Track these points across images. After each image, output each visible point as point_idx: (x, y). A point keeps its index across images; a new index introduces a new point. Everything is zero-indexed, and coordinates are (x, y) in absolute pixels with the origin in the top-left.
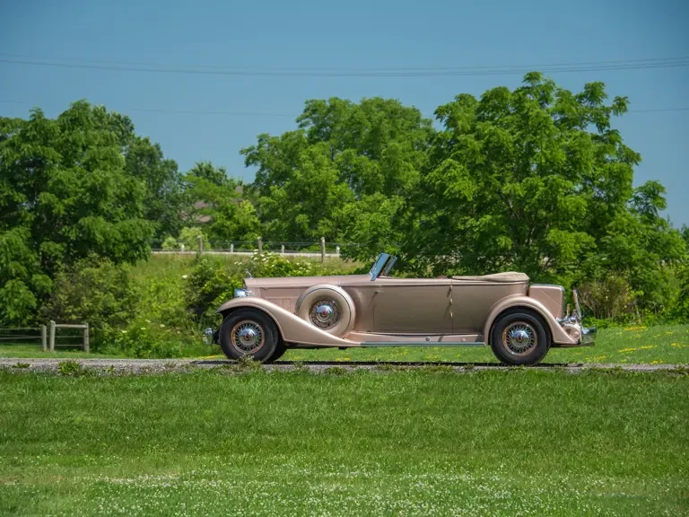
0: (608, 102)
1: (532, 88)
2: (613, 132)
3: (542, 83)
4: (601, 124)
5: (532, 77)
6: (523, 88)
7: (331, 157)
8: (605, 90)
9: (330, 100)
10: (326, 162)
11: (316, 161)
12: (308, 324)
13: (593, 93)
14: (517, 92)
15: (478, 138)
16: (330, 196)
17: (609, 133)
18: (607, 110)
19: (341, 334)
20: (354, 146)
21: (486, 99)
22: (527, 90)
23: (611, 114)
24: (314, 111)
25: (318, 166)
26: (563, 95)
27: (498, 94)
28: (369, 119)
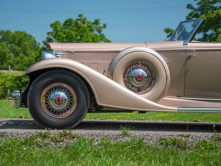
0: (101, 25)
1: (81, 19)
2: (103, 34)
3: (83, 18)
4: (100, 32)
5: (80, 16)
6: (78, 19)
7: (7, 46)
8: (100, 22)
9: (7, 30)
10: (6, 47)
11: (3, 47)
12: (122, 87)
13: (96, 22)
14: (76, 20)
15: (64, 33)
16: (7, 57)
17: (102, 35)
18: (100, 28)
19: (157, 99)
20: (14, 43)
21: (66, 22)
22: (79, 20)
23: (102, 28)
24: (2, 33)
25: (4, 48)
26: (89, 22)
27: (70, 21)
28: (18, 36)
